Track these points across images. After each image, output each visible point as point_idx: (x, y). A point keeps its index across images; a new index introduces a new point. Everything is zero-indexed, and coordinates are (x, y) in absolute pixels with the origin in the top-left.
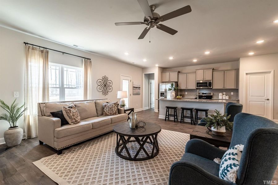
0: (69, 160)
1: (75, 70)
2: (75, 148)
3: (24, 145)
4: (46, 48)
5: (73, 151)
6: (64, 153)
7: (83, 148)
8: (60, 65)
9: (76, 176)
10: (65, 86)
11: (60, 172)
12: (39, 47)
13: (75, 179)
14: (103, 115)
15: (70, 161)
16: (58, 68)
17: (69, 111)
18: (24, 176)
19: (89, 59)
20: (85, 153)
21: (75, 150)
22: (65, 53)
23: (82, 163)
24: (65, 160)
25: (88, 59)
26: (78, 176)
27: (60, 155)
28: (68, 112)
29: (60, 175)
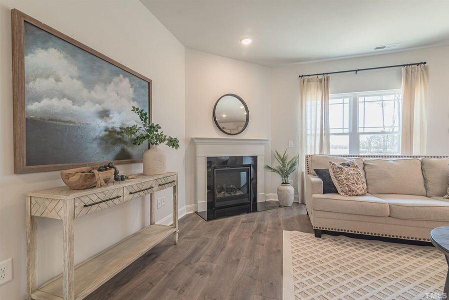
0: (322, 251)
1: (393, 96)
2: (345, 240)
3: (292, 209)
4: (326, 74)
5: (341, 243)
6: (324, 239)
7: (361, 247)
8: (351, 94)
9: (311, 278)
10: (360, 130)
11: (297, 259)
12: (316, 76)
13: (306, 281)
14: (446, 196)
15: (323, 253)
16: (347, 100)
17: (338, 170)
18: (267, 239)
19: (421, 63)
20: (358, 256)
21: (344, 243)
22: (359, 70)
23: (337, 268)
24: (317, 248)
25: (418, 64)
26: (313, 280)
27: (317, 238)
28: (338, 172)
29: (295, 263)
